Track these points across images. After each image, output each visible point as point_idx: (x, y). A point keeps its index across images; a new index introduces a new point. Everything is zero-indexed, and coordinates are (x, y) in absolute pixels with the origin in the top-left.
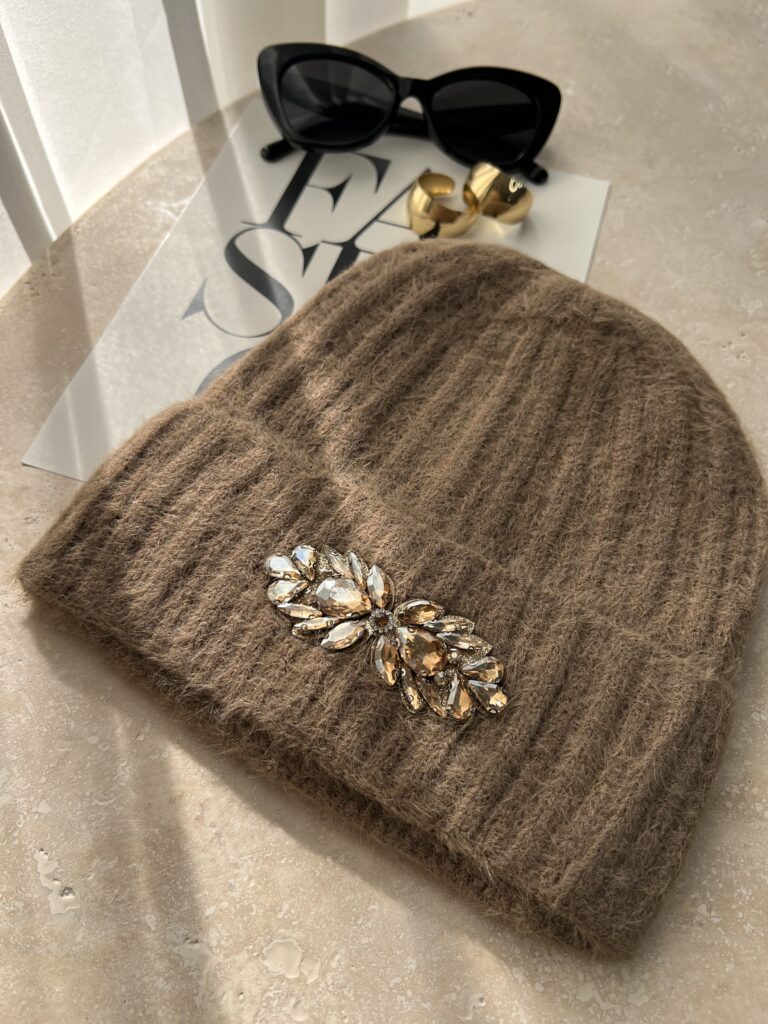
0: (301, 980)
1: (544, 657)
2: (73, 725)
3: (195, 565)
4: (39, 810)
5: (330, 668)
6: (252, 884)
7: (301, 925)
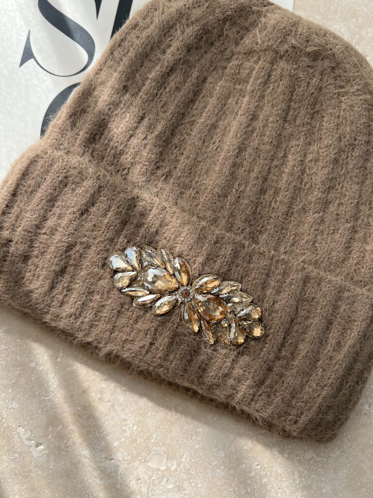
0: (168, 469)
1: (284, 301)
2: (19, 358)
3: (66, 267)
4: (13, 407)
5: (158, 326)
6: (135, 428)
7: (164, 444)
